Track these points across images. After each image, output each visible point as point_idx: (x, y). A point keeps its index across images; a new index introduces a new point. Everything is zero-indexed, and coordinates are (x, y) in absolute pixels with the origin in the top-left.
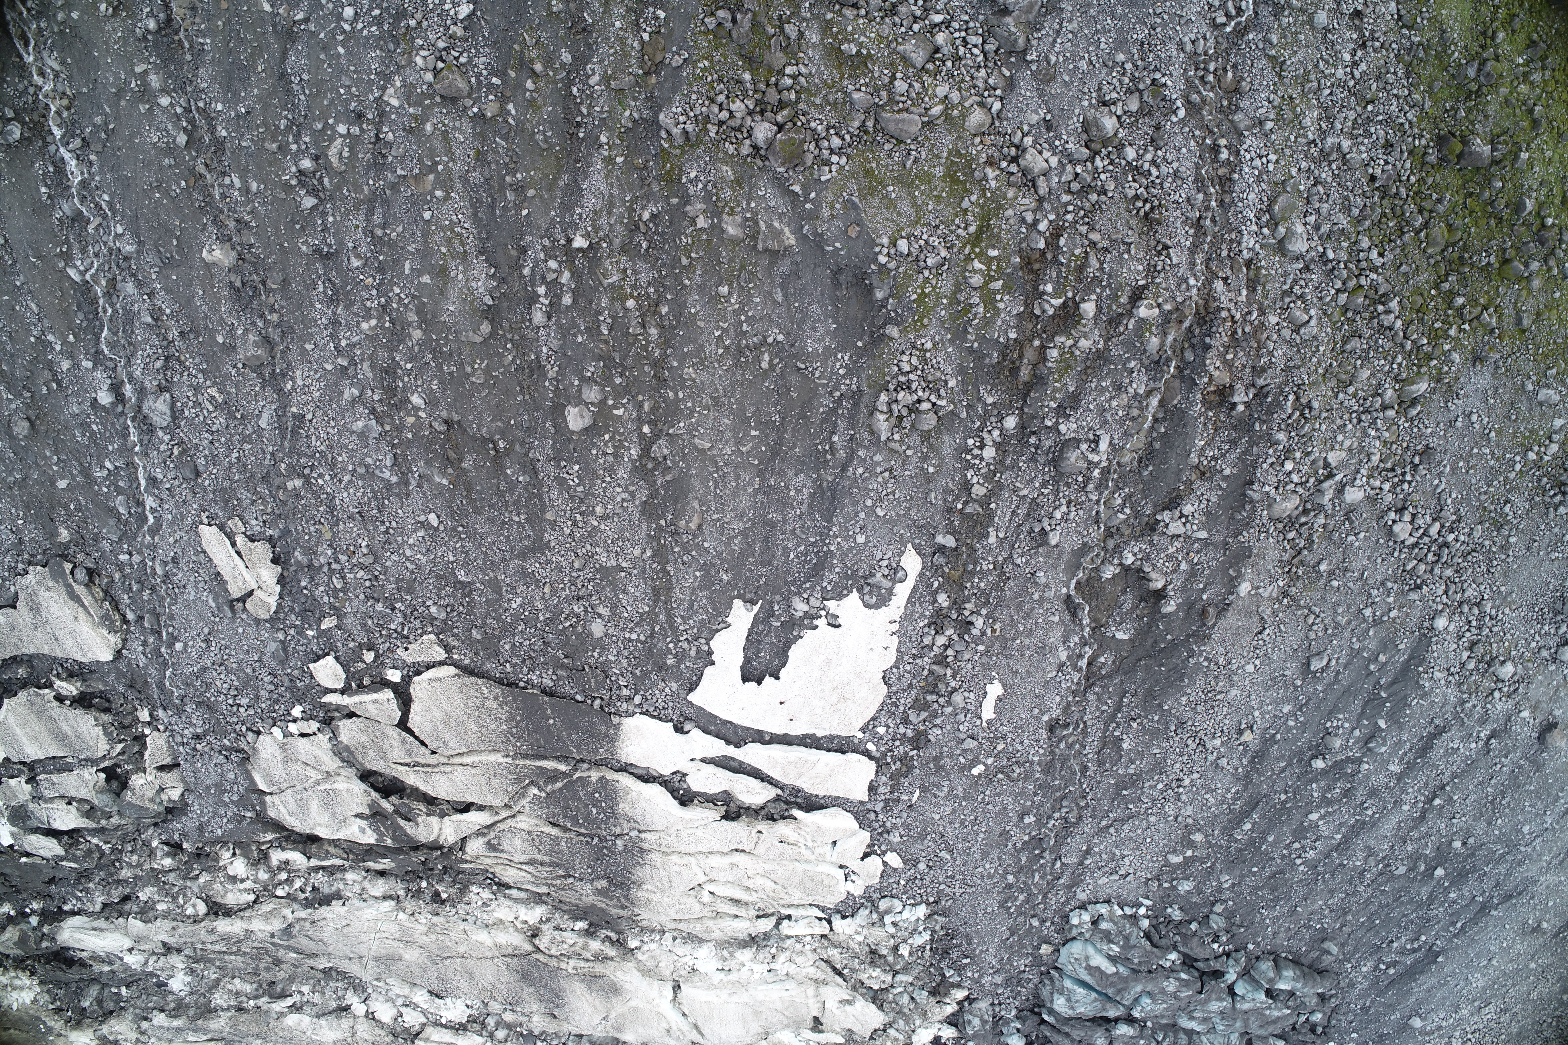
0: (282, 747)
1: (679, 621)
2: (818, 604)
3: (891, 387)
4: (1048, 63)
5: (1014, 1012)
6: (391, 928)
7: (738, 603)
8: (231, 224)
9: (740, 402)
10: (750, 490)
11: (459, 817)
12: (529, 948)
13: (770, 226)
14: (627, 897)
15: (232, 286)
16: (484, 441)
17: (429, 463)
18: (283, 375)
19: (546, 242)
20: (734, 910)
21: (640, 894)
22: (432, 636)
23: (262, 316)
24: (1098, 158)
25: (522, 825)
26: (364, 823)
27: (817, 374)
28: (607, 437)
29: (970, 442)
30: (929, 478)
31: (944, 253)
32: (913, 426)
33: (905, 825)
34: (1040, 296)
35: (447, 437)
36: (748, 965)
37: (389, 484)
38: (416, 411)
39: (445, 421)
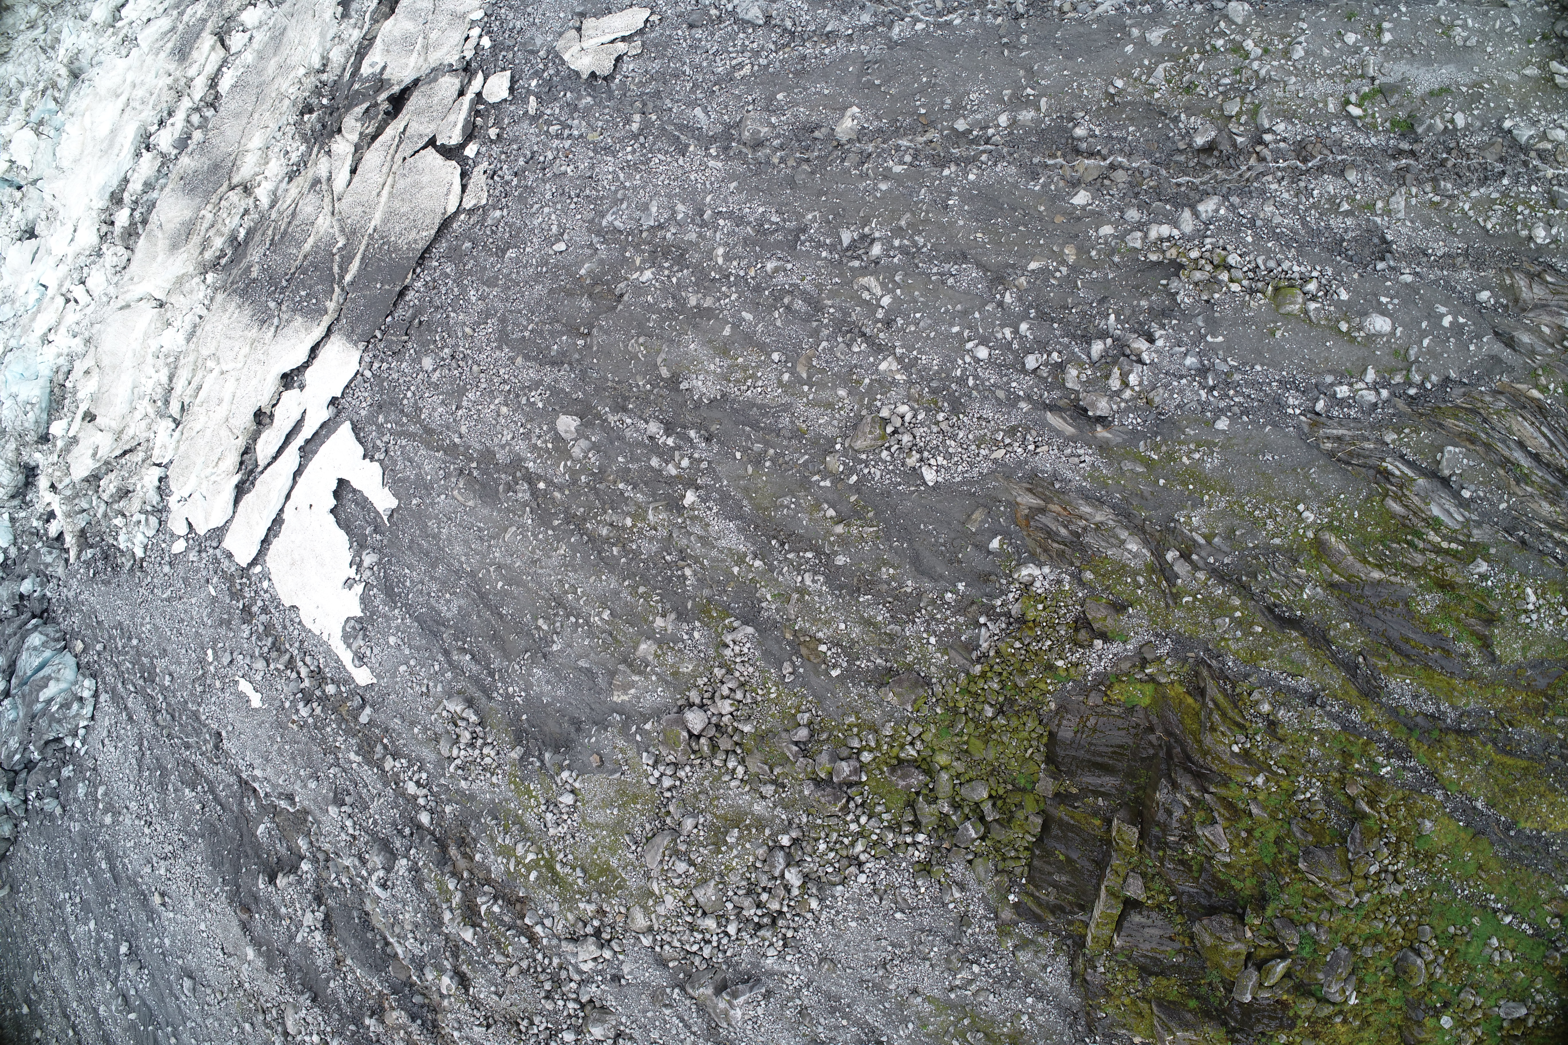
0: (463, 16)
1: (404, 443)
2: (364, 577)
3: (478, 729)
4: (666, 1006)
5: (49, 594)
6: (294, 60)
7: (394, 503)
8: (870, 148)
9: (524, 585)
10: (463, 559)
11: (348, 163)
12: (235, 180)
13: (632, 685)
14: (235, 291)
15: (818, 127)
16: (591, 327)
17: (601, 262)
18: (727, 148)
19: (704, 465)
20: (194, 385)
21: (234, 304)
22: (484, 202)
23: (782, 147)
24: (577, 1006)
25: (320, 220)
26: (378, 69)
27: (517, 667)
28: (550, 446)
29: (424, 776)
30: (413, 724)
31: (552, 832)
32: (448, 732)
33: (198, 570)
34: (495, 898)
35: (611, 291)
36: (155, 377)
37: (603, 217)
38: (642, 270)
39: (622, 295)
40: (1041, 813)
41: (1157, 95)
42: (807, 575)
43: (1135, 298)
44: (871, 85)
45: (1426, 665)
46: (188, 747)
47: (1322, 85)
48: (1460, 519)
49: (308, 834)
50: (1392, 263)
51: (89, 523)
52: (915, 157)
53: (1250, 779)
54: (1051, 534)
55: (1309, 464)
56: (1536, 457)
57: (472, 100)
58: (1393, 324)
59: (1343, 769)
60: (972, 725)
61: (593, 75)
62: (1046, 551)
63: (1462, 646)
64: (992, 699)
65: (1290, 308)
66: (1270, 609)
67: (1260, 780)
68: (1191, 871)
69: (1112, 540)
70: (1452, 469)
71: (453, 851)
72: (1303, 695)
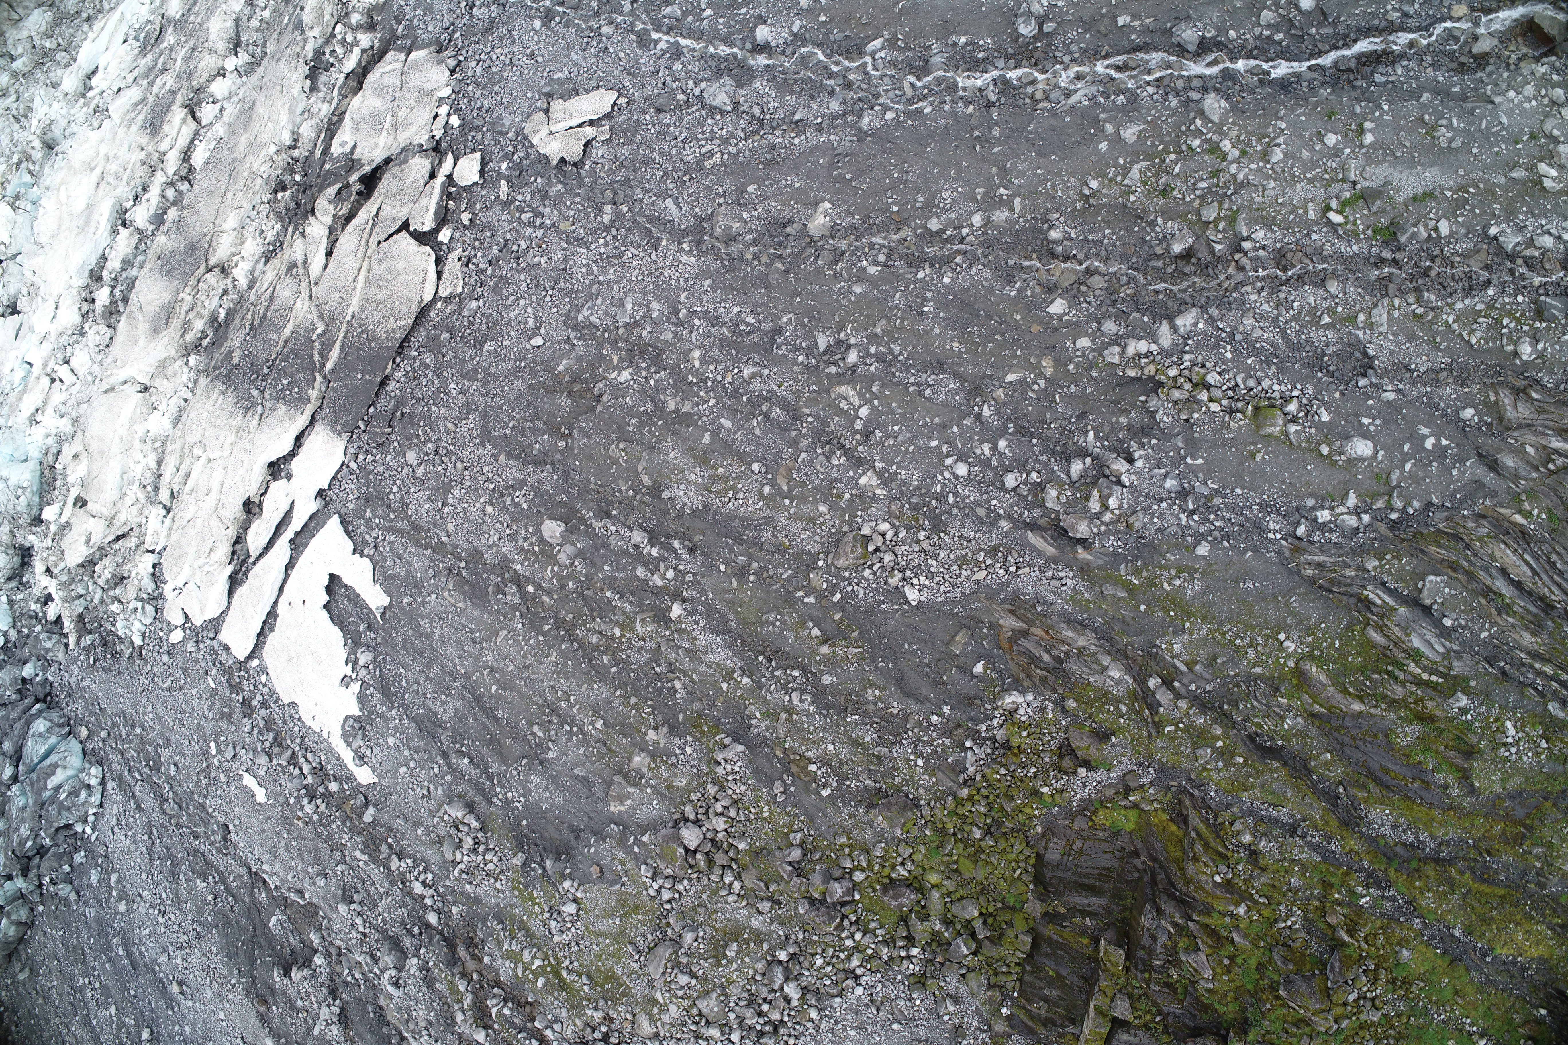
0: (431, 93)
1: (392, 538)
2: (360, 676)
3: (480, 835)
5: (51, 679)
6: (264, 137)
7: (385, 601)
8: (843, 245)
9: (518, 690)
10: (457, 661)
11: (323, 245)
12: (212, 262)
13: (628, 796)
14: (217, 377)
15: (791, 222)
16: (571, 428)
17: (579, 359)
18: (699, 243)
19: (689, 577)
20: (182, 472)
21: (217, 391)
22: (460, 290)
23: (754, 243)
25: (298, 306)
26: (348, 148)
27: (515, 773)
28: (536, 548)
29: (430, 876)
30: (416, 825)
31: (556, 939)
32: (450, 836)
33: (196, 661)
34: (505, 1001)
35: (590, 390)
36: (144, 461)
37: (579, 311)
38: (620, 370)
39: (600, 395)
40: (1031, 930)
41: (1133, 198)
42: (794, 695)
43: (1114, 414)
44: (841, 179)
45: (1406, 796)
46: (196, 836)
47: (1302, 190)
48: (1441, 650)
49: (319, 929)
50: (1374, 380)
51: (86, 608)
52: (889, 257)
53: (1232, 908)
54: (1034, 660)
55: (1290, 592)
56: (1518, 585)
57: (443, 184)
58: (1375, 447)
59: (1323, 898)
60: (961, 846)
61: (562, 160)
62: (1029, 676)
63: (1441, 778)
64: (980, 821)
65: (1270, 430)
66: (1251, 738)
67: (1242, 910)
68: (1176, 993)
69: (1095, 666)
70: (1434, 598)
71: (462, 952)
72: (1283, 826)
